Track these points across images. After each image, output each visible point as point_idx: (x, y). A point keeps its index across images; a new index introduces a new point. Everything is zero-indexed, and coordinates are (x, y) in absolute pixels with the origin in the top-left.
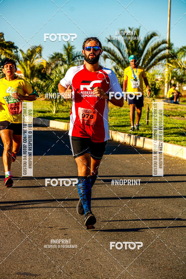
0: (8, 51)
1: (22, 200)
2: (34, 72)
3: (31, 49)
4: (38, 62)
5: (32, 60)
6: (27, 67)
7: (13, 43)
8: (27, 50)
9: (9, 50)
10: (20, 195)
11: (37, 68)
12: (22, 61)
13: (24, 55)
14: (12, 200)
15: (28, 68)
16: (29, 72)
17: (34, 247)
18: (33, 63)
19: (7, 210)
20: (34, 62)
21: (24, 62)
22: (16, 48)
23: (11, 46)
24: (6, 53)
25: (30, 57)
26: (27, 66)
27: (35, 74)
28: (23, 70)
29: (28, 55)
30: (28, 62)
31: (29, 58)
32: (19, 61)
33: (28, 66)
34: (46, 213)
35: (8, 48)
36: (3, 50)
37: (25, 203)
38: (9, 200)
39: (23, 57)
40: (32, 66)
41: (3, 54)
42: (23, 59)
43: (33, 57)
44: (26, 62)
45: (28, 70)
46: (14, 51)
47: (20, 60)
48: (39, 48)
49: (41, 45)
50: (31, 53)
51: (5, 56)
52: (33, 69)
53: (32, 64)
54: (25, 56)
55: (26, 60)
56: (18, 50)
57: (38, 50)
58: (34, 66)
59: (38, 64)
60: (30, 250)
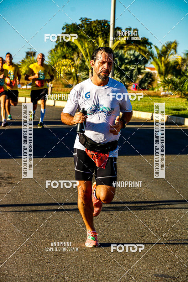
0: (142, 48)
1: (157, 200)
2: (168, 69)
3: (166, 45)
4: (173, 58)
5: (167, 56)
6: (161, 64)
7: (148, 39)
8: (162, 46)
9: (143, 46)
10: (155, 195)
11: (172, 64)
12: (156, 57)
13: (158, 51)
14: (148, 200)
15: (163, 65)
16: (163, 69)
17: (172, 249)
18: (168, 60)
19: (142, 210)
20: (169, 58)
21: (158, 59)
22: (150, 44)
23: (145, 42)
24: (140, 49)
25: (165, 54)
26: (161, 62)
27: (169, 70)
28: (157, 66)
29: (163, 51)
30: (163, 58)
31: (163, 54)
32: (153, 58)
33: (163, 63)
34: (182, 214)
35: (142, 44)
36: (137, 46)
37: (161, 204)
38: (144, 200)
39: (158, 54)
40: (166, 62)
41: (137, 50)
42: (157, 55)
43: (168, 53)
44: (161, 58)
45: (162, 67)
46: (148, 47)
47: (154, 56)
48: (174, 44)
49: (177, 41)
50: (165, 49)
51: (139, 53)
52: (167, 66)
53: (166, 60)
54: (160, 52)
55: (160, 56)
56: (152, 46)
57: (173, 46)
58: (169, 63)
59: (173, 61)
60: (167, 251)
